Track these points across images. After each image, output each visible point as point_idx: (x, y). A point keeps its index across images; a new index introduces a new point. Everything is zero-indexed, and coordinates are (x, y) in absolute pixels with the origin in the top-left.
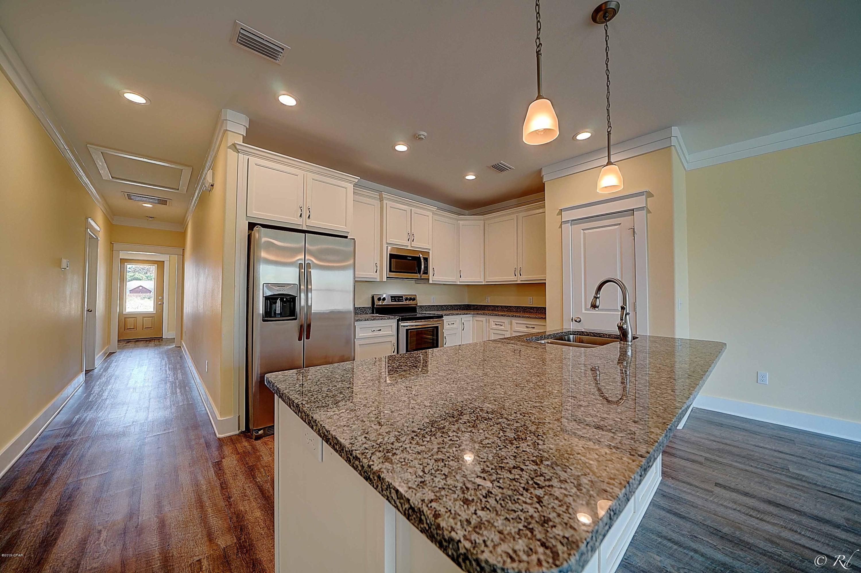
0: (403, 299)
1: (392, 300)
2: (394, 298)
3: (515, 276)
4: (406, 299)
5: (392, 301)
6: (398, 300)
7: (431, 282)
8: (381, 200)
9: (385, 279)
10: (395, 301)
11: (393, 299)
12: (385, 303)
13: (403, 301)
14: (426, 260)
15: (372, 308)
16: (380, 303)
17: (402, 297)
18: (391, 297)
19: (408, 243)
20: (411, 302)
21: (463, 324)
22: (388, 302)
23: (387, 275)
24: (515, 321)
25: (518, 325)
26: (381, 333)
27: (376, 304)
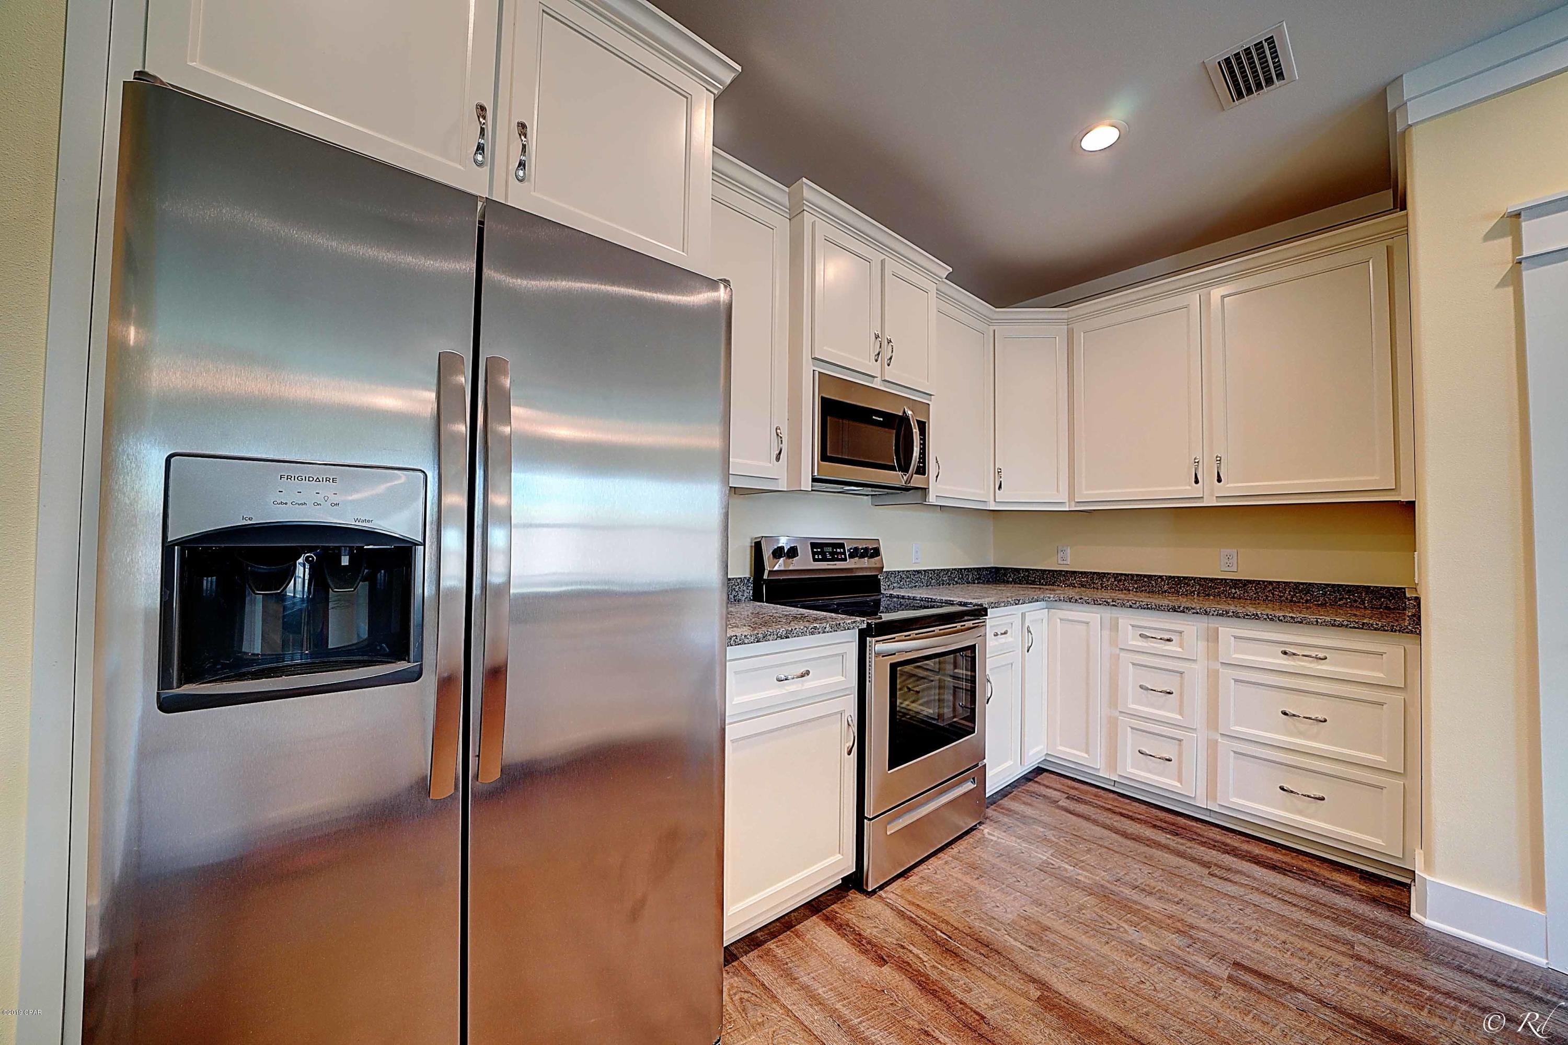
0: (844, 553)
1: (814, 554)
2: (821, 549)
3: (1197, 482)
4: (855, 553)
5: (815, 560)
6: (832, 554)
7: (932, 499)
8: (795, 213)
9: (807, 484)
10: (825, 559)
11: (818, 553)
12: (795, 564)
13: (845, 560)
14: (922, 426)
15: (755, 582)
16: (780, 565)
17: (842, 546)
18: (814, 545)
19: (873, 368)
20: (865, 562)
21: (1029, 631)
22: (804, 562)
23: (813, 472)
24: (1228, 630)
25: (1243, 644)
26: (809, 683)
27: (767, 568)
